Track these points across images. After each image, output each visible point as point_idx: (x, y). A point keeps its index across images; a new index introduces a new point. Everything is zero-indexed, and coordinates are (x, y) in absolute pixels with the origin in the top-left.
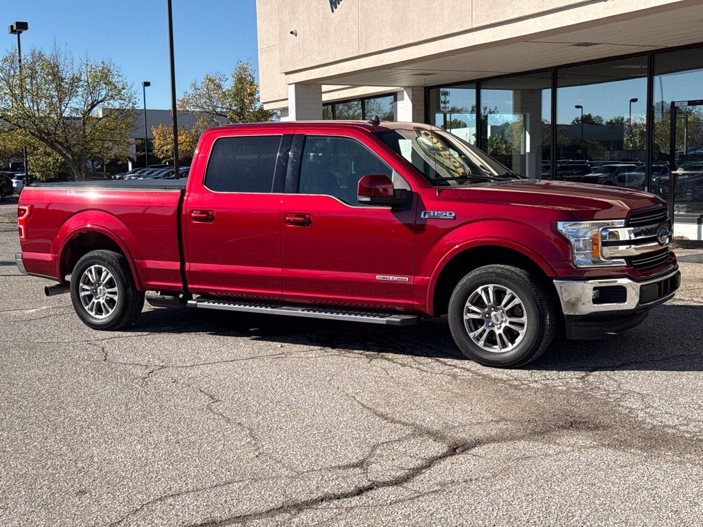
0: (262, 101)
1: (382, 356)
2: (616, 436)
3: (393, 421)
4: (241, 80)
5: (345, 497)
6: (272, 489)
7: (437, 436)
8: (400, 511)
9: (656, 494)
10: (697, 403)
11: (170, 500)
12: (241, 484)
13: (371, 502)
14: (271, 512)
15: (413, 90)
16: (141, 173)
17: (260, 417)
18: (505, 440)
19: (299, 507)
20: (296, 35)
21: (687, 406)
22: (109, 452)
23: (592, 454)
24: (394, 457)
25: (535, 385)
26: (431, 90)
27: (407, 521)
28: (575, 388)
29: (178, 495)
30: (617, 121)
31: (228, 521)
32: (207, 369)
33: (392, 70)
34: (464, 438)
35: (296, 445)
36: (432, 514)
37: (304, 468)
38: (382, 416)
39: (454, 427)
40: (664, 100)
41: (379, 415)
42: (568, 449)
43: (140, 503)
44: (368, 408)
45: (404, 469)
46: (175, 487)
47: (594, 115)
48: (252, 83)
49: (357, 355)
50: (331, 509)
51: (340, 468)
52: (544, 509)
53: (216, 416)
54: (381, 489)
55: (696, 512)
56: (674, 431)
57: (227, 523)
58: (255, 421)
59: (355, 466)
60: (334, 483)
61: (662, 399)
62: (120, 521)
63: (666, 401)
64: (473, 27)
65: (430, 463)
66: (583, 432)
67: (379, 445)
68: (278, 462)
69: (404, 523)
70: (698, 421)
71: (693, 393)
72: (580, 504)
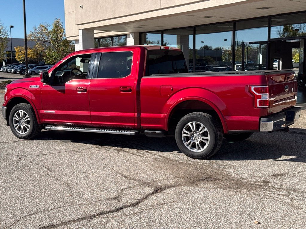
0: (66, 36)
1: (124, 150)
2: (223, 183)
3: (130, 179)
4: (56, 26)
5: (111, 212)
6: (78, 210)
7: (149, 185)
8: (135, 218)
9: (240, 208)
10: (255, 169)
11: (33, 216)
12: (65, 208)
13: (122, 214)
14: (79, 220)
15: (134, 34)
16: (9, 67)
17: (72, 178)
18: (178, 186)
19: (91, 217)
20: (83, 8)
21: (251, 170)
22: (4, 195)
23: (214, 191)
24: (132, 194)
25: (189, 162)
26: (142, 34)
27: (138, 222)
28: (206, 163)
29: (37, 213)
30: (218, 48)
31: (60, 224)
32: (46, 157)
33: (125, 25)
34: (160, 185)
35: (88, 190)
36: (149, 219)
37: (92, 200)
38: (125, 176)
39: (156, 181)
40: (238, 40)
41: (124, 176)
42: (204, 189)
43: (19, 217)
44: (119, 173)
45: (136, 199)
46: (35, 210)
47: (209, 46)
48: (62, 28)
49: (113, 150)
50: (105, 218)
51: (108, 200)
52: (195, 215)
53: (51, 178)
54: (126, 209)
55: (257, 215)
56: (246, 181)
57: (59, 225)
58: (69, 180)
59: (114, 199)
60: (106, 207)
61: (241, 168)
62: (11, 226)
63: (243, 168)
64: (161, 8)
65: (147, 197)
66: (210, 182)
67: (124, 189)
68: (81, 198)
69: (137, 223)
70: (256, 177)
71: (253, 165)
72: (210, 212)
